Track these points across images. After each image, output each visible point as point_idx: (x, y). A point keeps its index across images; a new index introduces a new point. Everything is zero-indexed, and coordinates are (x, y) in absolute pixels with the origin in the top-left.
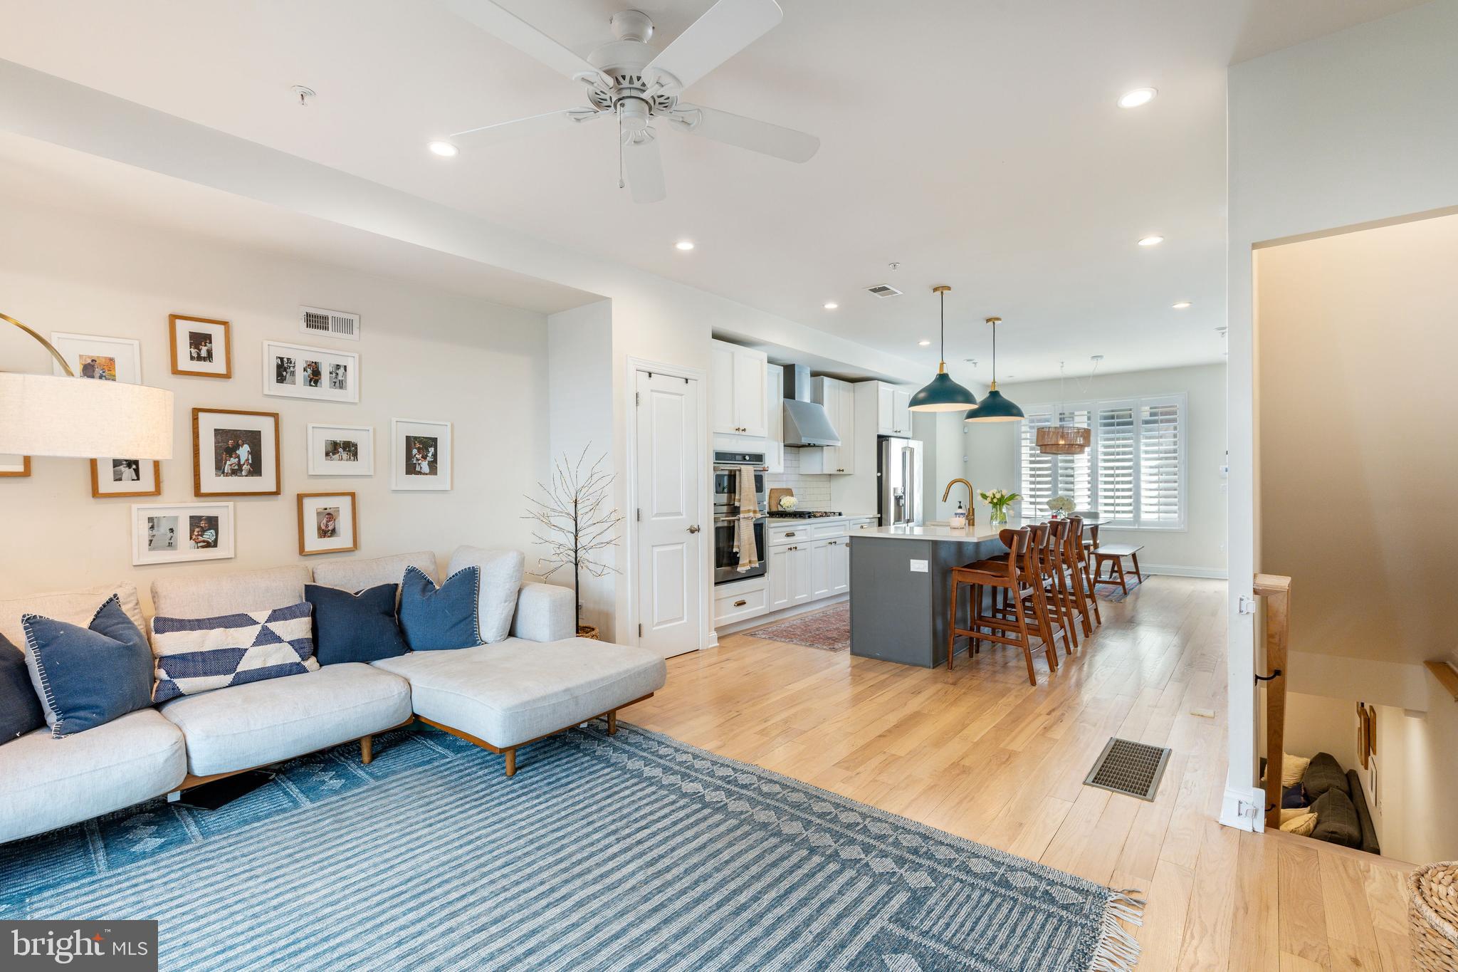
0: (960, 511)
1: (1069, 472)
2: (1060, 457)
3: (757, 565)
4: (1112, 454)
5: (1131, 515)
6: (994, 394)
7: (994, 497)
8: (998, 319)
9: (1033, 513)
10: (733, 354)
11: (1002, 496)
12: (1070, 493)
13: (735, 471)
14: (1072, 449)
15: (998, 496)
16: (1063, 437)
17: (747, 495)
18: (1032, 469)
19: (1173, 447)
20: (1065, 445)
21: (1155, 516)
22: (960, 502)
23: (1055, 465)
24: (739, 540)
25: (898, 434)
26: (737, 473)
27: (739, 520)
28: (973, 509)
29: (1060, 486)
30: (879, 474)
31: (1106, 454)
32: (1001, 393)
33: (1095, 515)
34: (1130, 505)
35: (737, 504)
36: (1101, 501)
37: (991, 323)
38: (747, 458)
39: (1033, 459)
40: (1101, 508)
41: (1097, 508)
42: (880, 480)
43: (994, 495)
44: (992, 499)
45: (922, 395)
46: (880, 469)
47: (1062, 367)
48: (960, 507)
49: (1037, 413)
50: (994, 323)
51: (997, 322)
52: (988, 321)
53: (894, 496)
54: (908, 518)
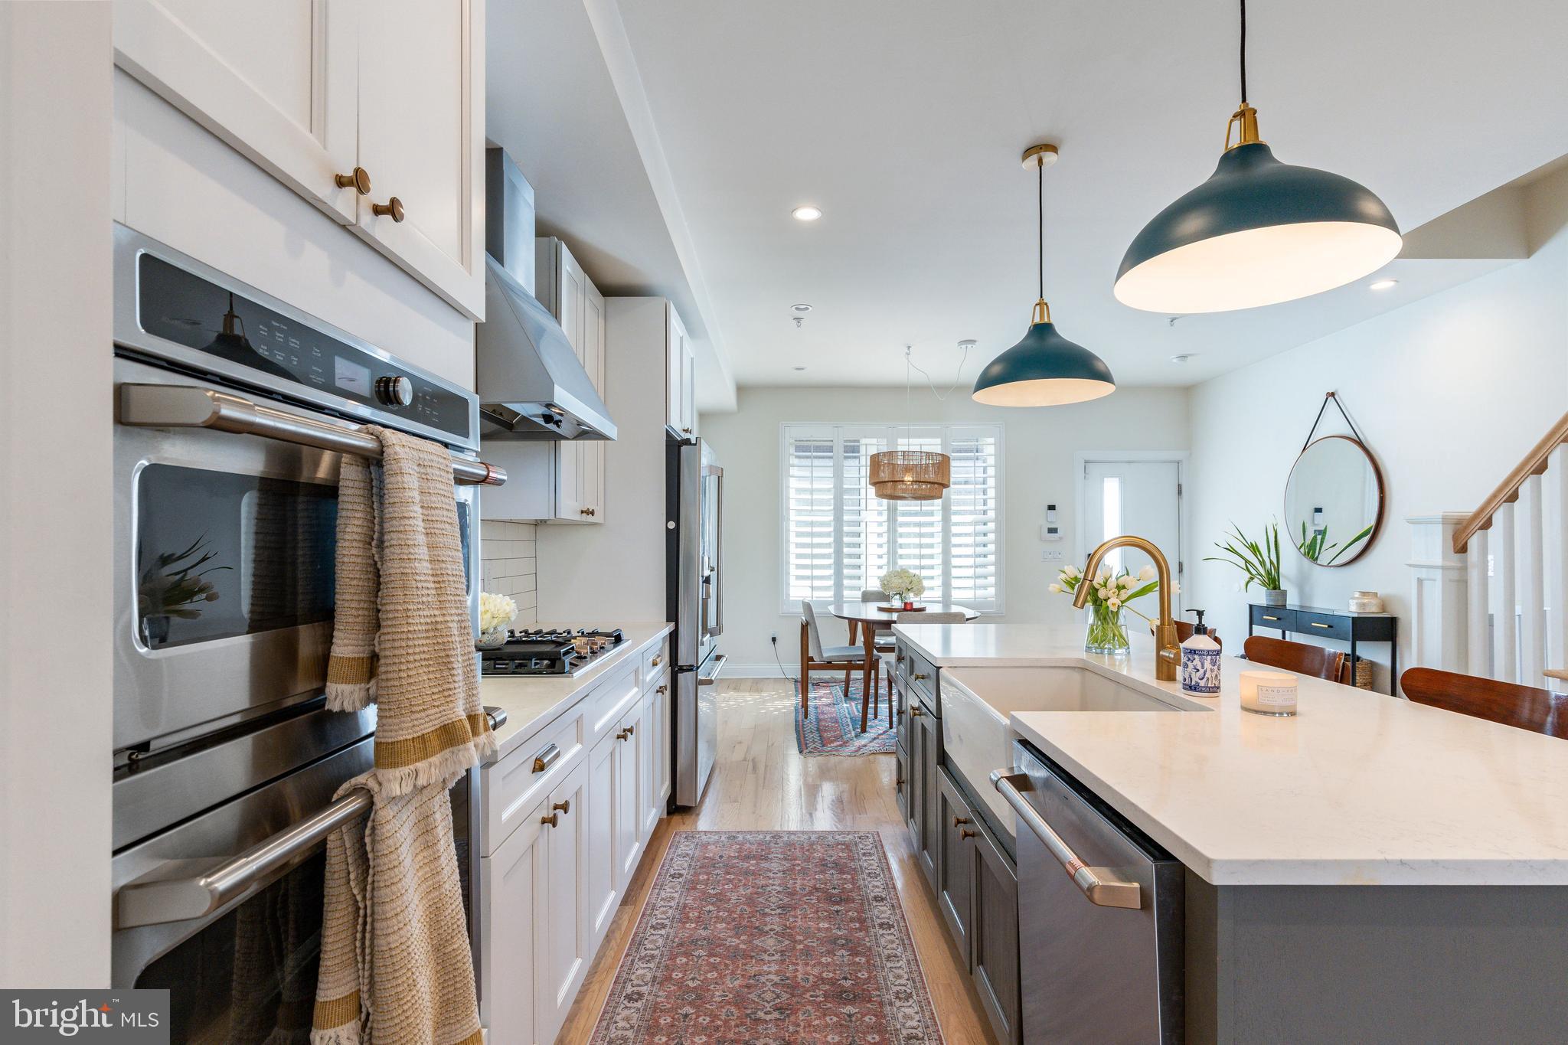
6: (1042, 329)
16: (910, 469)
20: (911, 482)
30: (672, 525)
42: (674, 537)
46: (674, 512)
47: (908, 354)
49: (812, 436)
50: (1040, 161)
51: (1049, 158)
52: (1028, 152)
53: (702, 576)
54: (713, 626)
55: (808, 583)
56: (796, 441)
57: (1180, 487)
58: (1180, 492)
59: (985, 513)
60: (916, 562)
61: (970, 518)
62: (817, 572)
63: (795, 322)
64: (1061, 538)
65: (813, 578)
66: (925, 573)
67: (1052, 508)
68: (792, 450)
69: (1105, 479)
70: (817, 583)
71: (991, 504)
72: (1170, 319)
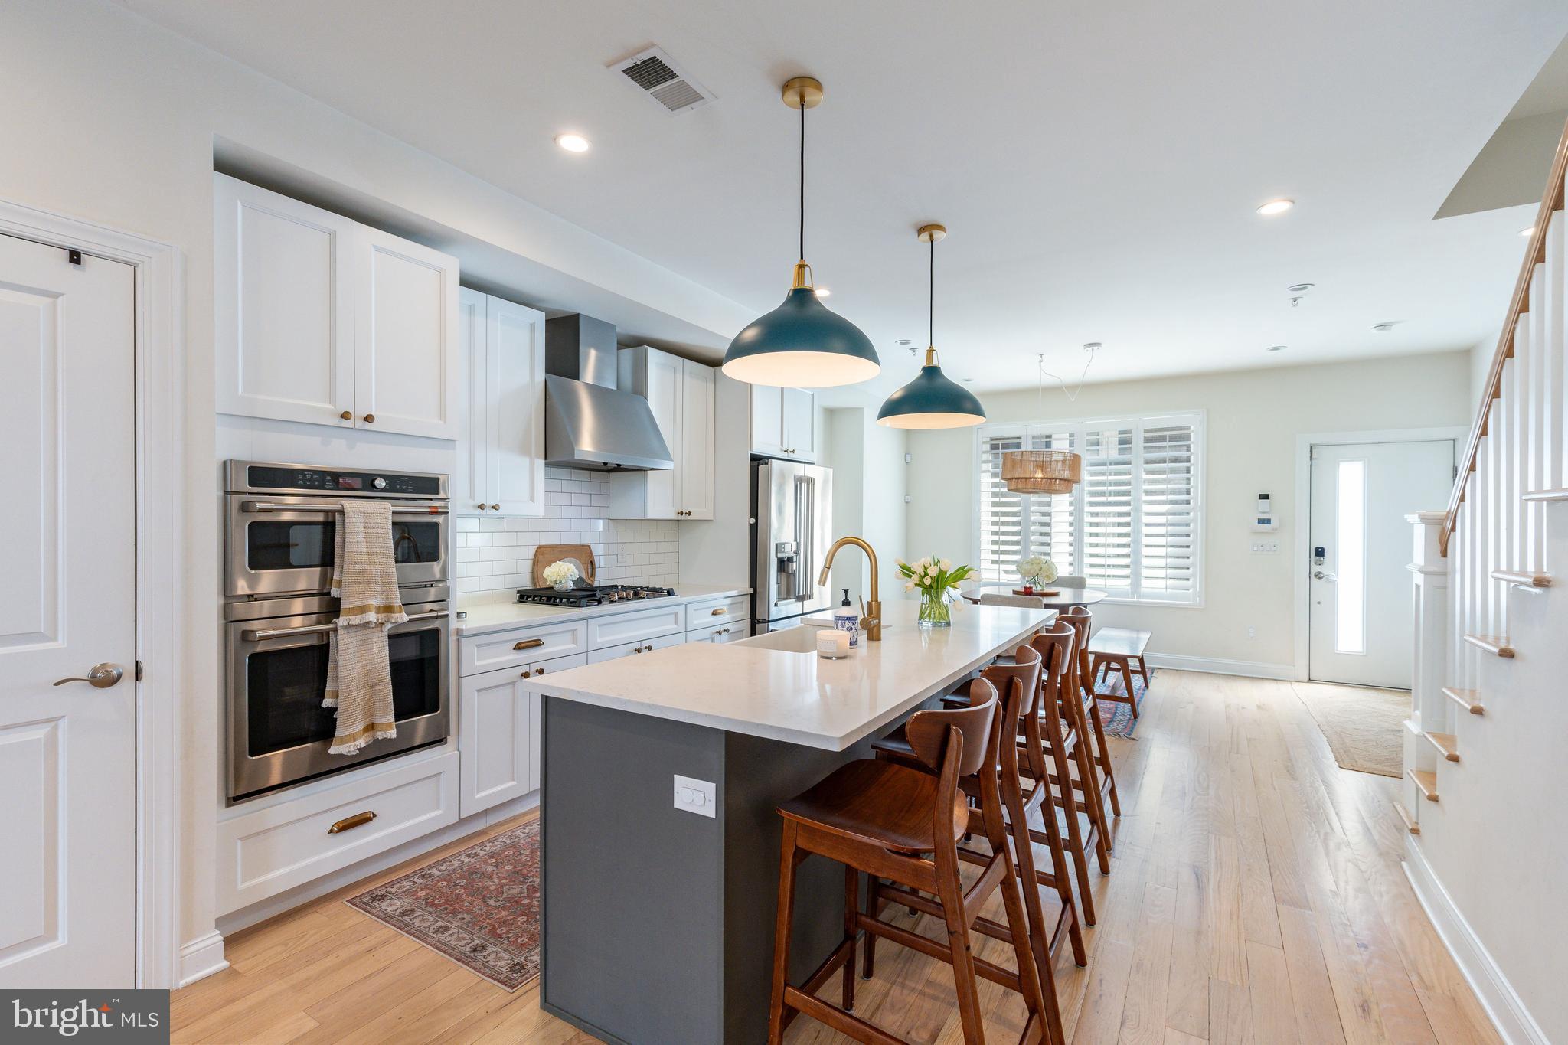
0: (845, 612)
1: (1046, 519)
2: (1033, 498)
3: (392, 733)
4: (1103, 494)
5: (1128, 581)
7: (926, 575)
8: (940, 228)
9: (996, 576)
10: (332, 236)
11: (941, 573)
12: (1046, 549)
13: (333, 512)
14: (1052, 485)
15: (933, 572)
16: (1041, 466)
17: (362, 571)
18: (995, 514)
19: (1184, 486)
20: (1042, 478)
21: (1162, 584)
22: (846, 592)
23: (1026, 509)
24: (336, 680)
25: (791, 456)
26: (338, 518)
27: (335, 630)
28: (879, 604)
29: (1032, 538)
30: (753, 521)
31: (1093, 494)
32: (944, 372)
33: (1078, 584)
34: (1128, 566)
35: (335, 592)
36: (1087, 560)
37: (925, 236)
38: (380, 483)
39: (997, 499)
40: (1087, 571)
41: (1082, 572)
42: (754, 529)
43: (925, 568)
44: (922, 578)
45: (751, 334)
46: (754, 512)
47: (1041, 361)
48: (846, 603)
50: (931, 237)
51: (937, 234)
52: (921, 230)
53: (776, 557)
54: (801, 594)
55: (996, 566)
56: (991, 440)
57: (1455, 469)
59: (1188, 502)
64: (1274, 529)
67: (1264, 496)
72: (1292, 300)
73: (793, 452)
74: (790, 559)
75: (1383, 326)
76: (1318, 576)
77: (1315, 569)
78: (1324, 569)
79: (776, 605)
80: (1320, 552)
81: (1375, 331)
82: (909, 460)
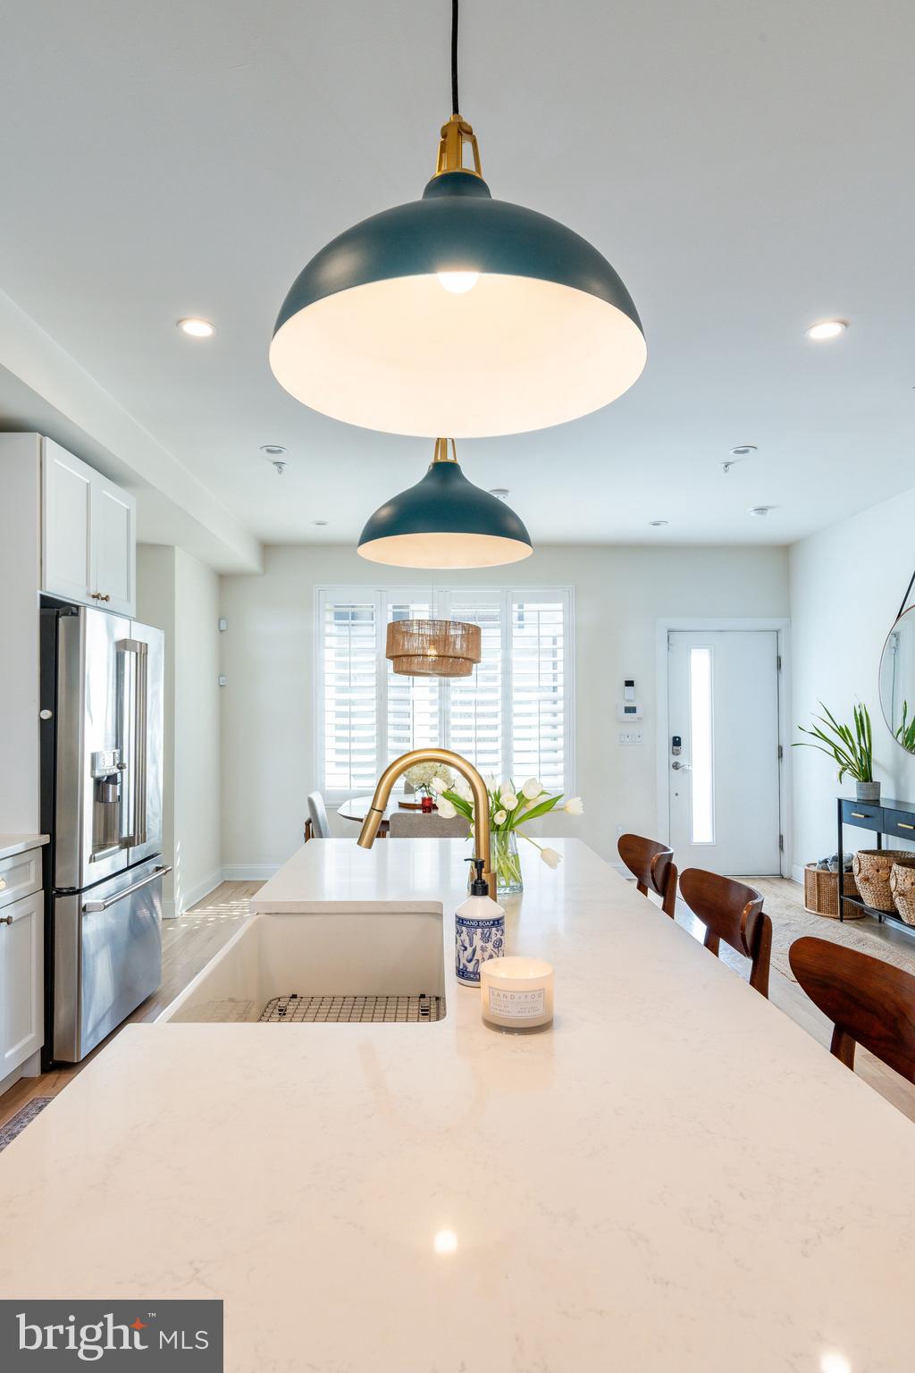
6: (445, 470)
16: (435, 641)
20: (437, 656)
25: (103, 604)
30: (47, 715)
46: (50, 697)
49: (350, 602)
53: (92, 777)
54: (125, 834)
55: (347, 770)
56: (336, 607)
57: (779, 659)
58: (779, 666)
59: (555, 689)
60: (471, 746)
61: (535, 696)
62: (356, 758)
63: (276, 467)
64: (640, 719)
65: (350, 764)
66: (482, 758)
67: (629, 684)
68: (329, 617)
69: (693, 650)
70: (355, 771)
71: (561, 679)
72: (723, 465)
73: (106, 599)
74: (112, 779)
75: (762, 510)
76: (676, 766)
77: (675, 759)
78: (680, 759)
79: (92, 859)
80: (677, 742)
81: (753, 514)
82: (223, 626)
